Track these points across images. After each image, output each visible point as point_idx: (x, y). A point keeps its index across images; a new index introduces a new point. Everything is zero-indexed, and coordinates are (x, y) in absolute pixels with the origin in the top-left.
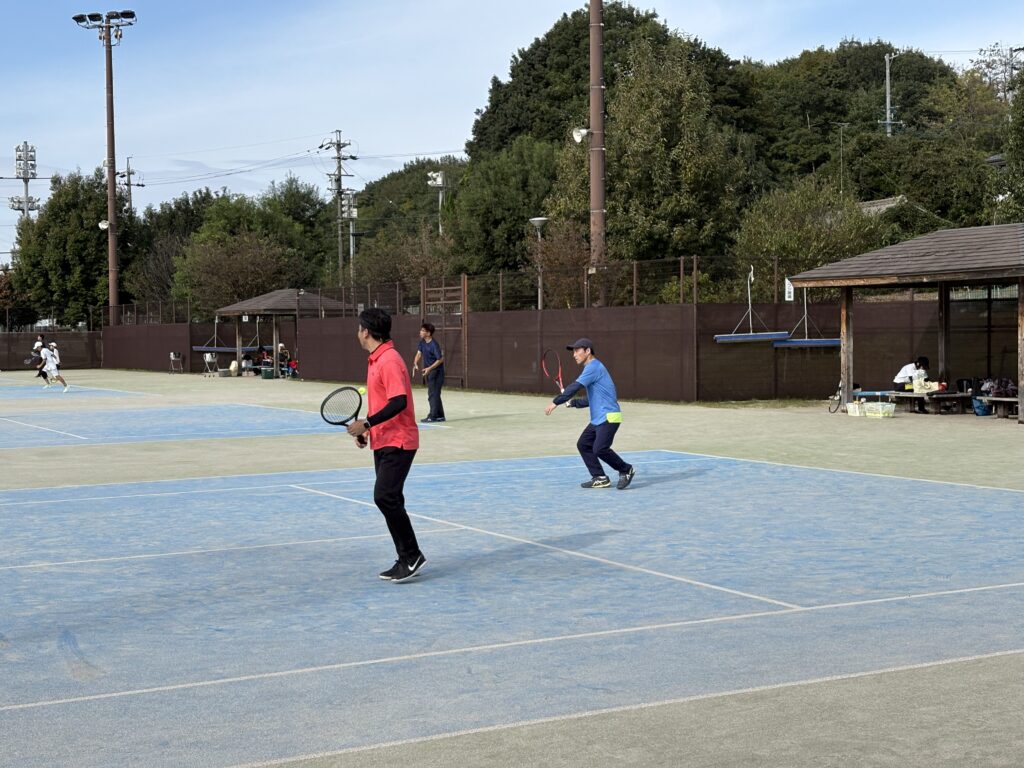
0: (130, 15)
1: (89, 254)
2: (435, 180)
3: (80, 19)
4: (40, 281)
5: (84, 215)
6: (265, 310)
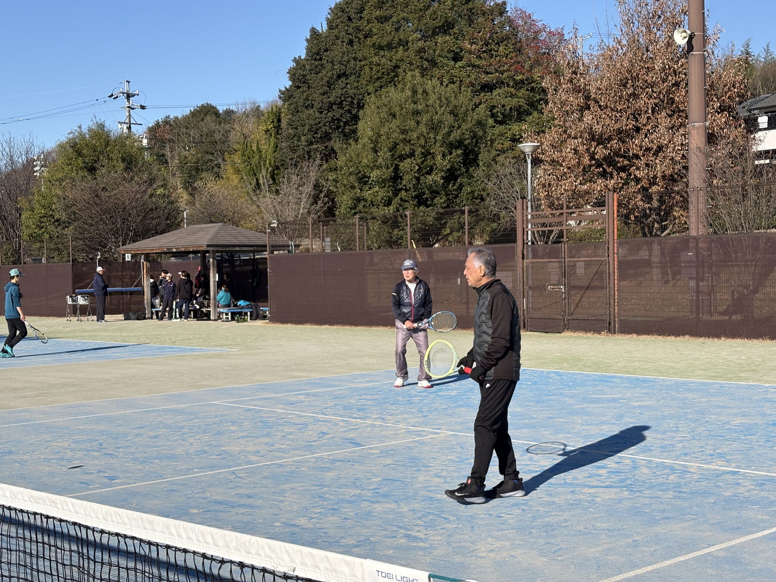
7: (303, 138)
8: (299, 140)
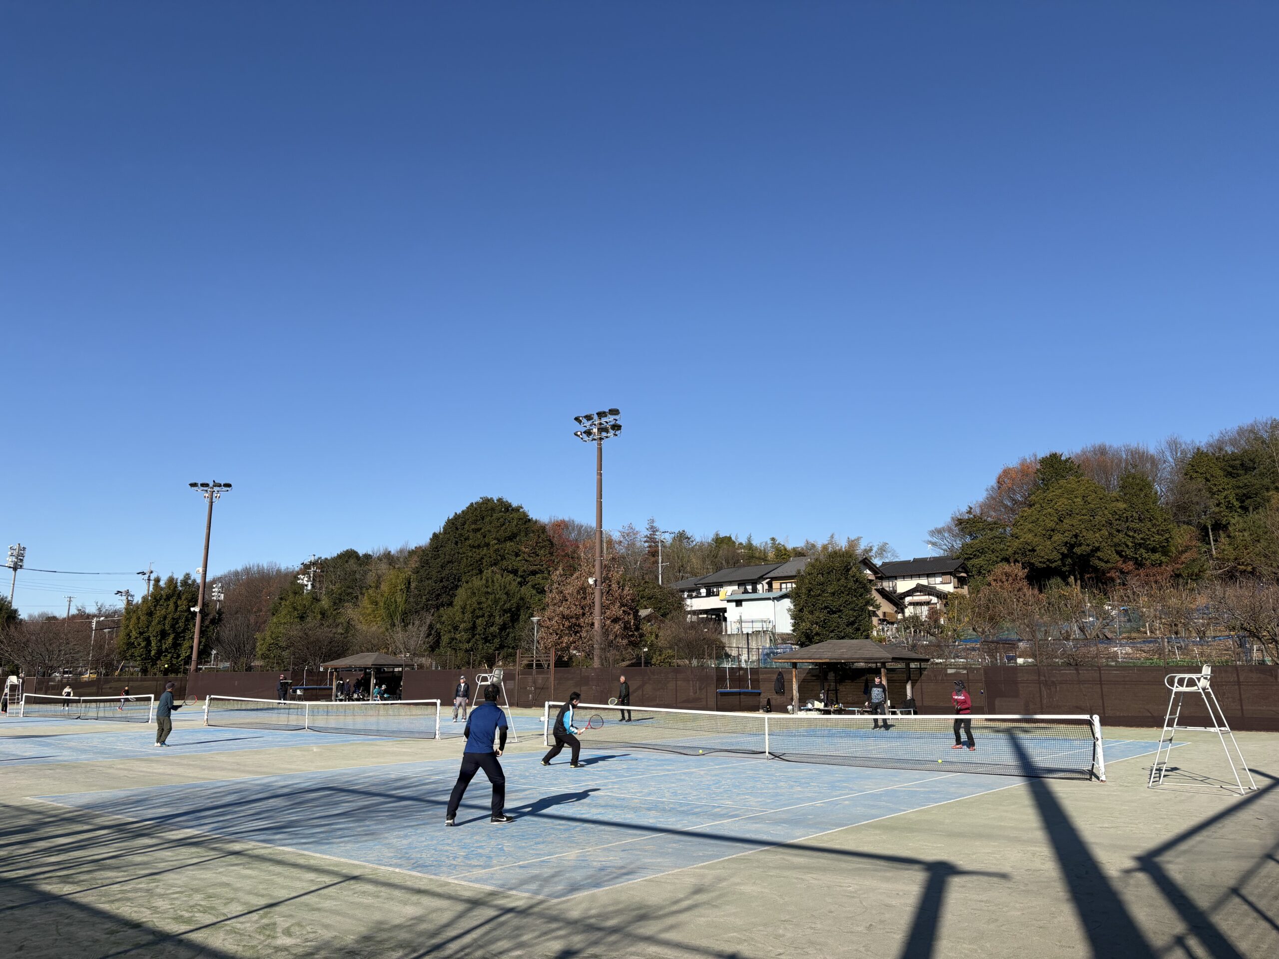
0: (229, 485)
1: (179, 627)
2: (302, 580)
3: (193, 485)
4: (143, 644)
5: (179, 603)
6: (372, 665)
7: (424, 597)
8: (421, 598)
